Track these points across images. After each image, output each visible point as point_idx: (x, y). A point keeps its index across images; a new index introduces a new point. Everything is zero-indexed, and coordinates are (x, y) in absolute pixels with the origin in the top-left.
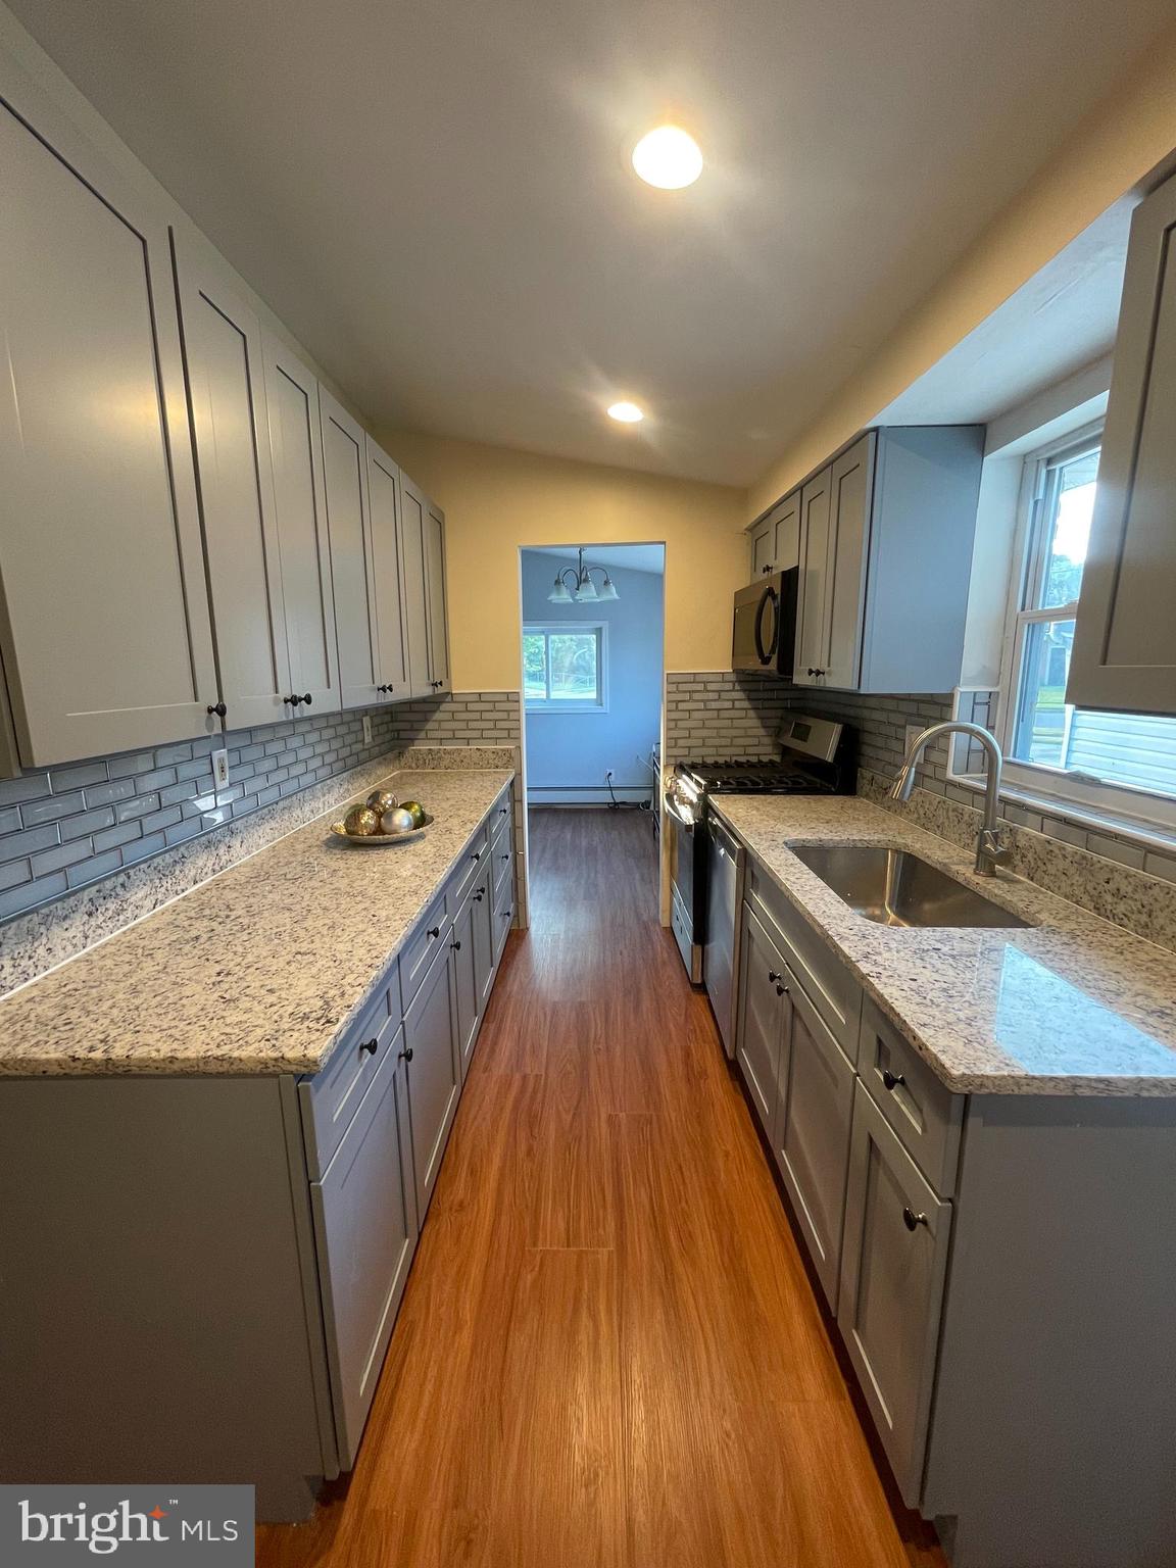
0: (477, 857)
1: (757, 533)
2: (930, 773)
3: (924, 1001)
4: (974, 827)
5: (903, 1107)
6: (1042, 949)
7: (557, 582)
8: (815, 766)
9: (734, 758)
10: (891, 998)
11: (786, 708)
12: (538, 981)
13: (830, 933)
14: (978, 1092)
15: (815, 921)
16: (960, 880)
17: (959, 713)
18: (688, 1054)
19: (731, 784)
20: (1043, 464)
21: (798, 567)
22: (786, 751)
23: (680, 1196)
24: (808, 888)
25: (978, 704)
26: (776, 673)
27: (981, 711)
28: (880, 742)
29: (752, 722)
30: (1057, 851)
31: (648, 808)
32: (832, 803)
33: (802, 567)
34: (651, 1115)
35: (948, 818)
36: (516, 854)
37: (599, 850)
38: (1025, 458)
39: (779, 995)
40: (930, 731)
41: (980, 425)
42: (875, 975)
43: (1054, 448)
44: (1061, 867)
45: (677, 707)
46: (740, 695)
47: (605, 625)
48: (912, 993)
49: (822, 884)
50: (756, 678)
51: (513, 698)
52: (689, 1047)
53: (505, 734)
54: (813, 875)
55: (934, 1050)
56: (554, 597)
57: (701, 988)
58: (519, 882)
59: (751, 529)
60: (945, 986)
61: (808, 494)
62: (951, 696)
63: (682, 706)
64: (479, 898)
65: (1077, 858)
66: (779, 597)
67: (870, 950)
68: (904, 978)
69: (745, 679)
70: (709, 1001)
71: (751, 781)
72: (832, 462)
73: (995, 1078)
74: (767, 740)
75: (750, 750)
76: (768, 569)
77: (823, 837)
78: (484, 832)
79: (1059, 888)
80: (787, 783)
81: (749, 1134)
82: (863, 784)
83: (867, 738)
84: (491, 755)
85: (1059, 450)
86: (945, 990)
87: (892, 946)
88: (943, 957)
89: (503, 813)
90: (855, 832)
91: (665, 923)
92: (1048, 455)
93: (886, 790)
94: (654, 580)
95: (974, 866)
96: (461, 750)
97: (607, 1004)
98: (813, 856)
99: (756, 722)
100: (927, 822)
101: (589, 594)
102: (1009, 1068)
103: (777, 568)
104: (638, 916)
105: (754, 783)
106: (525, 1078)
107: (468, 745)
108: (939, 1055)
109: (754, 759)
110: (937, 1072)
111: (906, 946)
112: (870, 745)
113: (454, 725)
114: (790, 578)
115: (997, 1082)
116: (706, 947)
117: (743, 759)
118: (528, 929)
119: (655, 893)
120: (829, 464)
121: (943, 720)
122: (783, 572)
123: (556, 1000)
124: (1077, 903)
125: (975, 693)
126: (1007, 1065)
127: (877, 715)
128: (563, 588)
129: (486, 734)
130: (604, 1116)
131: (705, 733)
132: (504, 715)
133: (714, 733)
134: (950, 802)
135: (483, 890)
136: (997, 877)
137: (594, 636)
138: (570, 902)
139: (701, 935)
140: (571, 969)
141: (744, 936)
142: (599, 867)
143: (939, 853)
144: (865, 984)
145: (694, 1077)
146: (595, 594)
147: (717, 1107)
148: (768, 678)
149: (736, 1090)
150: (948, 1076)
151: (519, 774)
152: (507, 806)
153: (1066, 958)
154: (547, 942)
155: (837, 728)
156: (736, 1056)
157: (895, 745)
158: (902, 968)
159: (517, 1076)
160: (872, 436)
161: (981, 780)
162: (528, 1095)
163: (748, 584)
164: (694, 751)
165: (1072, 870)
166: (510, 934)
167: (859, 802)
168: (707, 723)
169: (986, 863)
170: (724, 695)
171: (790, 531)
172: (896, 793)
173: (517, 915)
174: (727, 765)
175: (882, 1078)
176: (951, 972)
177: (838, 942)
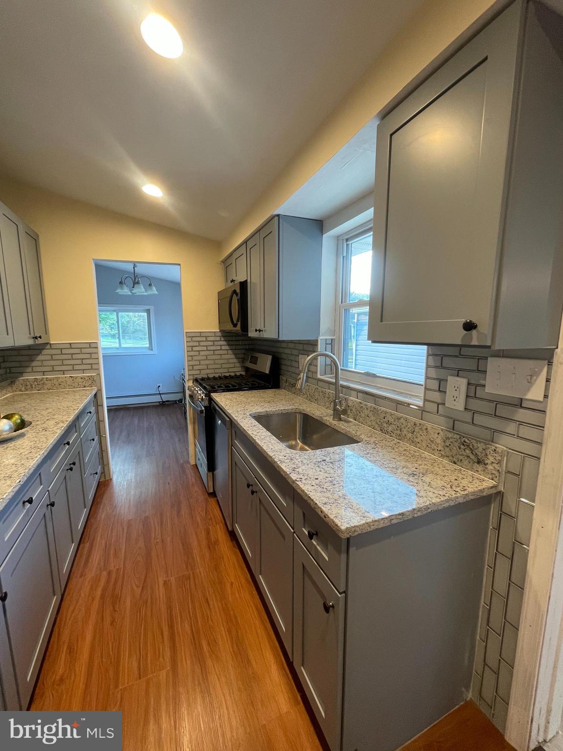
0: (68, 443)
1: (227, 264)
2: (311, 376)
3: (323, 490)
4: (331, 399)
5: (318, 547)
6: (365, 452)
7: (121, 283)
8: (260, 376)
9: (223, 374)
10: (308, 491)
11: (246, 349)
12: (118, 509)
13: (275, 460)
14: (353, 535)
15: (268, 454)
16: (328, 424)
17: (320, 348)
18: (208, 533)
19: (222, 387)
20: (345, 241)
21: (247, 280)
22: (247, 369)
23: (208, 617)
24: (263, 437)
25: (327, 344)
26: (240, 331)
27: (329, 347)
28: (288, 363)
29: (231, 356)
30: (364, 407)
31: (181, 402)
32: (270, 393)
33: (249, 280)
34: (190, 574)
35: (319, 395)
36: (100, 437)
37: (154, 428)
38: (338, 238)
39: (253, 494)
40: (310, 357)
41: (321, 221)
42: (299, 480)
43: (349, 235)
44: (366, 414)
45: (192, 349)
46: (224, 343)
47: (152, 308)
48: (317, 486)
49: (270, 434)
50: (231, 335)
51: (94, 346)
52: (209, 528)
53: (89, 367)
54: (265, 430)
55: (332, 517)
56: (119, 291)
57: (213, 494)
58: (104, 453)
59: (224, 261)
60: (330, 479)
61: (250, 244)
62: (317, 341)
63: (195, 349)
64: (71, 469)
65: (372, 409)
66: (239, 294)
67: (295, 466)
68: (312, 479)
69: (226, 335)
70: (218, 500)
71: (232, 385)
72: (259, 230)
73: (360, 526)
74: (238, 365)
75: (231, 370)
76: (233, 281)
77: (268, 410)
78: (73, 426)
79: (366, 422)
80: (249, 385)
81: (242, 569)
82: (283, 383)
83: (283, 362)
84: (80, 380)
85: (351, 235)
86: (331, 482)
87: (304, 462)
88: (327, 464)
89: (89, 414)
90: (281, 406)
91: (192, 462)
92: (346, 238)
93: (294, 385)
94: (176, 286)
95: (332, 417)
96: (59, 378)
97: (161, 515)
98: (263, 419)
99: (233, 356)
100: (311, 398)
101: (140, 290)
102: (365, 519)
103: (237, 280)
104: (177, 461)
105: (234, 386)
106: (109, 573)
107: (64, 374)
108: (334, 520)
109: (233, 374)
110: (334, 529)
111: (311, 461)
112: (284, 365)
113: (53, 363)
114: (244, 285)
115: (361, 527)
116: (214, 472)
117: (227, 375)
118: (111, 479)
119: (187, 447)
120: (258, 231)
121: (314, 352)
122: (240, 282)
123: (130, 518)
124: (373, 428)
125: (326, 339)
126: (364, 517)
127: (287, 351)
128: (125, 287)
129: (76, 367)
130: (161, 583)
131: (207, 362)
132: (88, 356)
133: (212, 362)
134: (320, 388)
135: (74, 464)
136: (342, 421)
137: (146, 314)
138: (138, 459)
139: (212, 467)
140: (140, 497)
141: (233, 465)
142: (155, 437)
143: (318, 412)
144: (294, 486)
145: (212, 545)
146: (143, 290)
147: (225, 557)
148: (236, 334)
149: (234, 546)
150: (340, 530)
151: (100, 390)
152: (93, 409)
153: (375, 455)
154: (123, 485)
155: (270, 357)
156: (233, 528)
157: (294, 364)
158: (311, 473)
159: (105, 573)
160: (276, 218)
161: (331, 378)
162: (112, 583)
163: (224, 288)
164: (203, 372)
165: (370, 415)
166: (99, 484)
167: (281, 392)
168: (209, 357)
169: (337, 415)
170: (216, 343)
171: (242, 263)
172: (298, 386)
173: (103, 473)
174: (220, 378)
175: (307, 533)
176: (332, 471)
177: (280, 464)
